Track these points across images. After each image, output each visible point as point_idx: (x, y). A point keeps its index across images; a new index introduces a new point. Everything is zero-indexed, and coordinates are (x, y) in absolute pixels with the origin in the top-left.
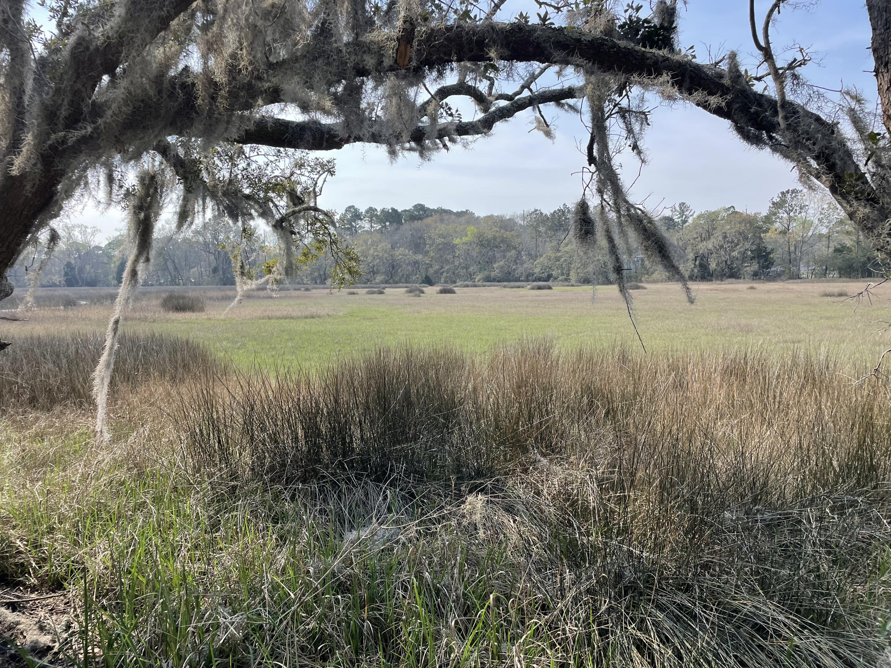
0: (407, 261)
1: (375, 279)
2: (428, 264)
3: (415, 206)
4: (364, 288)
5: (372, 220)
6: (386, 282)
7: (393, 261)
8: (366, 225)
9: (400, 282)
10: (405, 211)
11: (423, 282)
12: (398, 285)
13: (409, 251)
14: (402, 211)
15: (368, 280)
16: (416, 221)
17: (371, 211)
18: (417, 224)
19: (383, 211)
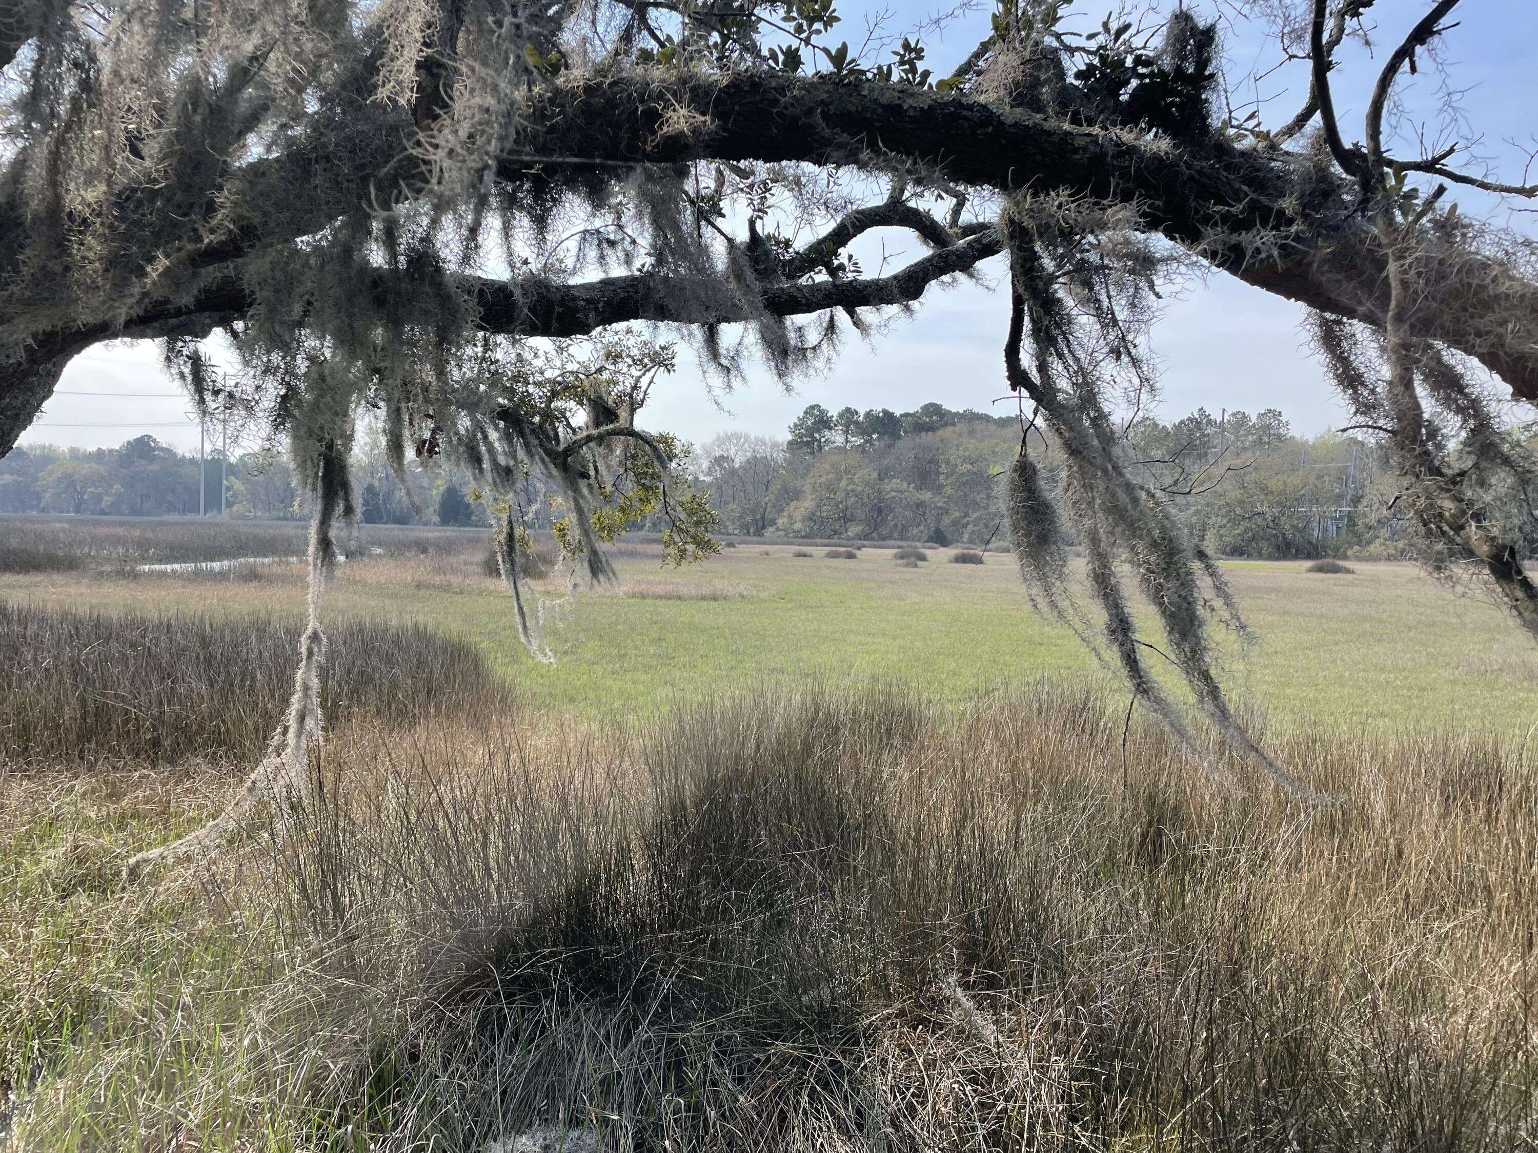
0: (904, 502)
1: (846, 531)
2: (941, 508)
3: (926, 407)
4: (826, 545)
5: (848, 427)
6: (866, 537)
7: (881, 500)
8: (837, 437)
9: (890, 537)
10: (906, 415)
11: (931, 539)
12: (884, 543)
13: (909, 484)
14: (902, 415)
15: (836, 532)
16: (924, 434)
17: (849, 413)
18: (927, 438)
19: (868, 414)
